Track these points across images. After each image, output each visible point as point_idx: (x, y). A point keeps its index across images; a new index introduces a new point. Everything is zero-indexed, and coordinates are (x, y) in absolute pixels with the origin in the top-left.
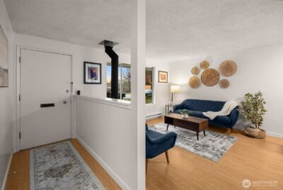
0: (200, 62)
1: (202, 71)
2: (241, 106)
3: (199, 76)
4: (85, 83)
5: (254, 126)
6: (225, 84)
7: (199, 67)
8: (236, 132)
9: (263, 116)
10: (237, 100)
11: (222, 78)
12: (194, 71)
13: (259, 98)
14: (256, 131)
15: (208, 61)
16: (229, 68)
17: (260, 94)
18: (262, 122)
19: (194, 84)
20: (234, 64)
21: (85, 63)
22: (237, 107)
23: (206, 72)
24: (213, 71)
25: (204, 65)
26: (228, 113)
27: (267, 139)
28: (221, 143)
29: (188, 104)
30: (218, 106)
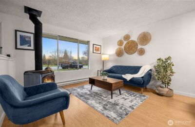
0: (124, 35)
1: (125, 42)
2: (154, 69)
3: (123, 47)
4: (16, 48)
5: (164, 86)
6: (142, 52)
7: (123, 40)
8: (148, 91)
9: (171, 77)
10: (150, 65)
11: (139, 47)
12: (119, 43)
13: (169, 62)
14: (165, 90)
15: (129, 34)
16: (145, 38)
17: (169, 58)
18: (171, 82)
19: (119, 54)
20: (150, 34)
21: (16, 31)
22: (151, 70)
23: (128, 43)
24: (133, 42)
25: (127, 37)
26: (143, 75)
27: (174, 97)
28: (131, 101)
29: (114, 69)
30: (136, 69)
